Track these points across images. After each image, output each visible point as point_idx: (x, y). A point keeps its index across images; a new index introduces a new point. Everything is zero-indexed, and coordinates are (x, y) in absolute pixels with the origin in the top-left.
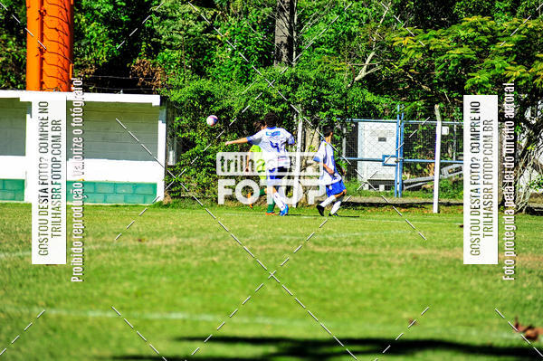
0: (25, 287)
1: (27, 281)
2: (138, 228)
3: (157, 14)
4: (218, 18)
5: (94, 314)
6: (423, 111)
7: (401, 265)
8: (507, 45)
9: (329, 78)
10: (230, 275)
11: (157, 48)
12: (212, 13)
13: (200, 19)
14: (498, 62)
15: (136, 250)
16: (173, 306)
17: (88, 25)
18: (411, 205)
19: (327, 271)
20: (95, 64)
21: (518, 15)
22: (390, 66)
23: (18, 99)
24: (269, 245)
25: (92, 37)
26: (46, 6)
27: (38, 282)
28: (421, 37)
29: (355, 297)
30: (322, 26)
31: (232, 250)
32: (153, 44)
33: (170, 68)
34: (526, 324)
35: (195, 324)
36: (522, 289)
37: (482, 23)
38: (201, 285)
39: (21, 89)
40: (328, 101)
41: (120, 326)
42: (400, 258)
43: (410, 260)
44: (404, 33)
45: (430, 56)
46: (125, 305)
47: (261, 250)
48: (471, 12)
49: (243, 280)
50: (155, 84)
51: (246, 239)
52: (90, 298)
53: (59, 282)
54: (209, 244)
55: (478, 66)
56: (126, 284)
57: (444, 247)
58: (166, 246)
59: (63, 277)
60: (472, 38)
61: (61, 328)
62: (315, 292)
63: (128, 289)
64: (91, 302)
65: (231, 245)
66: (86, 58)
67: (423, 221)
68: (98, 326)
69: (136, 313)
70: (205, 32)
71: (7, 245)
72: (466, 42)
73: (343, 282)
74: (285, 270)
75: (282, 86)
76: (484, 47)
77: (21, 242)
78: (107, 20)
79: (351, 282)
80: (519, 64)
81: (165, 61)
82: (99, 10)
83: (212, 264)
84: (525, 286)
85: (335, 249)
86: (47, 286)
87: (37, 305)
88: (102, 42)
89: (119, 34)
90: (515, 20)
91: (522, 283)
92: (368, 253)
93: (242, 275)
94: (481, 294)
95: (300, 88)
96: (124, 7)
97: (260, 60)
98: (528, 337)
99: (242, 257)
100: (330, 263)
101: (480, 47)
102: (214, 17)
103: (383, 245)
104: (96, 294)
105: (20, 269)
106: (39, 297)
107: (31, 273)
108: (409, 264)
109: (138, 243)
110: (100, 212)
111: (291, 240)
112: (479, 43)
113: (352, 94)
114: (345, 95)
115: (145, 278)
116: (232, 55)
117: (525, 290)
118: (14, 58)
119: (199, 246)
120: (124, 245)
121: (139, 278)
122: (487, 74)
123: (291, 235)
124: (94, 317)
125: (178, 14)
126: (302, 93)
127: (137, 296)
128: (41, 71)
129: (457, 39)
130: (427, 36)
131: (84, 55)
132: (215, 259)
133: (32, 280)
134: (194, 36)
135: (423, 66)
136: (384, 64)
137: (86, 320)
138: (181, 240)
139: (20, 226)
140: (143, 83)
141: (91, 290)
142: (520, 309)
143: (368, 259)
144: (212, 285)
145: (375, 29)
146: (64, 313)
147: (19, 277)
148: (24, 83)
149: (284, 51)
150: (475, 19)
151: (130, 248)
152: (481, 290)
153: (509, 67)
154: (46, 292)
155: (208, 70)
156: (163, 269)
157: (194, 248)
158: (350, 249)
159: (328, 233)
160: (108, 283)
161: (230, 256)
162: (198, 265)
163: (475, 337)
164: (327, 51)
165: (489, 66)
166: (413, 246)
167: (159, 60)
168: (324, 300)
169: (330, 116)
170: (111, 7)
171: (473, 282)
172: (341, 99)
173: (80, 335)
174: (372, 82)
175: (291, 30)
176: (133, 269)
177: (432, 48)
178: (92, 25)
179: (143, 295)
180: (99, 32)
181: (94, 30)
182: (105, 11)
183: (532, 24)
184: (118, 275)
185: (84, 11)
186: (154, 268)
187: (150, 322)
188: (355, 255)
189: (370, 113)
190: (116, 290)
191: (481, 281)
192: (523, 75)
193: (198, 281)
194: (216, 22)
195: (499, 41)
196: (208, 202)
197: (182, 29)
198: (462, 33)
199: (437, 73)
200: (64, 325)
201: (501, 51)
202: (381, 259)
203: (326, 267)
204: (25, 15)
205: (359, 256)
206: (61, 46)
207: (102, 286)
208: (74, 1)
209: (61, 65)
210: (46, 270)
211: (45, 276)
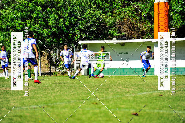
0: (152, 103)
1: (153, 101)
17: (174, 15)
20: (177, 28)
23: (151, 41)
25: (175, 19)
26: (160, 10)
27: (156, 101)
39: (152, 38)
41: (184, 116)
53: (163, 101)
59: (165, 100)
64: (175, 108)
66: (174, 26)
71: (147, 90)
77: (152, 88)
78: (180, 13)
82: (178, 10)
86: (160, 103)
87: (156, 109)
88: (179, 20)
104: (176, 105)
105: (151, 97)
106: (157, 106)
107: (155, 99)
110: (179, 78)
118: (150, 28)
124: (175, 113)
131: (173, 25)
133: (155, 101)
137: (172, 114)
139: (152, 83)
141: (174, 104)
146: (165, 112)
147: (151, 100)
148: (153, 36)
160: (180, 101)
170: (182, 9)
173: (170, 119)
178: (176, 15)
180: (178, 17)
181: (176, 17)
182: (180, 10)
184: (184, 99)
185: (173, 11)
190: (182, 104)
200: (165, 116)
204: (153, 14)
206: (165, 23)
207: (178, 102)
208: (169, 8)
209: (165, 29)
210: (159, 97)
211: (159, 99)
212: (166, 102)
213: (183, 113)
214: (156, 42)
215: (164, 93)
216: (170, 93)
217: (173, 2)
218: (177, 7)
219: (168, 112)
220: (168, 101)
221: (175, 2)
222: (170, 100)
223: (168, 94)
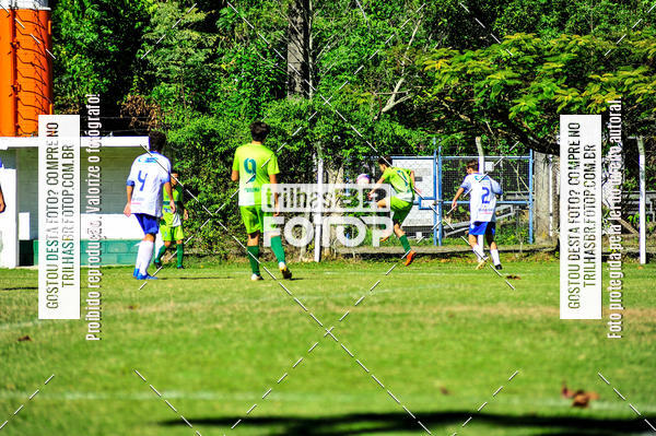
2: (130, 293)
3: (150, 42)
4: (222, 44)
5: (72, 397)
6: (463, 145)
7: (435, 325)
8: (555, 65)
9: (352, 111)
10: (236, 344)
11: (151, 82)
12: (214, 38)
13: (200, 46)
14: (547, 85)
15: (126, 319)
16: (166, 384)
17: (70, 57)
18: (453, 254)
19: (348, 336)
20: (79, 103)
21: (567, 30)
22: (423, 95)
24: (283, 308)
25: (74, 71)
26: (19, 37)
27: (7, 361)
28: (456, 59)
29: (380, 365)
30: (343, 50)
31: (237, 315)
32: (147, 77)
33: (167, 105)
34: (576, 389)
35: (191, 403)
36: (574, 348)
37: (526, 41)
38: (200, 357)
40: (351, 136)
41: (102, 409)
42: (434, 316)
43: (445, 319)
44: (437, 55)
45: (468, 81)
46: (110, 385)
47: (273, 314)
48: (512, 29)
49: (249, 350)
50: (150, 123)
51: (257, 302)
52: (69, 379)
53: (32, 360)
54: (213, 309)
55: (523, 90)
56: (112, 360)
57: (486, 302)
58: (162, 313)
59: (38, 353)
60: (516, 59)
61: (33, 415)
62: (334, 361)
63: (114, 366)
64: (71, 383)
65: (238, 309)
66: (68, 97)
67: (466, 272)
68: (76, 410)
69: (122, 394)
70: (207, 61)
72: (508, 63)
73: (368, 348)
74: (300, 336)
75: (298, 122)
76: (530, 69)
78: (92, 52)
79: (376, 348)
80: (569, 87)
81: (161, 97)
82: (82, 40)
83: (215, 332)
84: (577, 344)
85: (359, 309)
86: (18, 366)
87: (5, 388)
88: (88, 76)
89: (106, 67)
90: (564, 37)
91: (574, 341)
92: (398, 312)
93: (249, 343)
94: (527, 355)
95: (319, 123)
96: (111, 35)
97: (271, 91)
98: (577, 404)
99: (250, 323)
100: (353, 326)
101: (524, 69)
102: (216, 43)
103: (416, 303)
104: (75, 372)
106: (9, 379)
108: (444, 324)
109: (128, 311)
111: (309, 300)
112: (524, 65)
113: (379, 127)
114: (371, 129)
115: (135, 352)
116: (240, 87)
117: (577, 348)
119: (200, 311)
120: (112, 314)
121: (128, 351)
122: (534, 100)
123: (310, 294)
124: (73, 401)
125: (175, 41)
126: (321, 129)
127: (124, 373)
128: (16, 114)
129: (498, 61)
130: (463, 57)
131: (65, 94)
132: (219, 326)
134: (194, 67)
135: (460, 93)
136: (415, 91)
137: (62, 404)
138: (179, 305)
140: (136, 124)
141: (69, 369)
142: (570, 371)
143: (398, 319)
144: (214, 357)
145: (403, 51)
149: (298, 80)
150: (517, 36)
151: (118, 317)
152: (526, 351)
153: (559, 91)
154: (16, 372)
155: (213, 105)
156: (157, 341)
157: (194, 314)
158: (377, 309)
159: (353, 290)
160: (91, 358)
161: (236, 322)
162: (198, 334)
163: (517, 407)
164: (350, 78)
165: (536, 90)
166: (451, 304)
167: (154, 96)
168: (344, 370)
169: (355, 153)
170: (95, 37)
171: (518, 342)
172: (366, 133)
173: (54, 422)
174: (402, 113)
175: (306, 56)
176: (121, 342)
177: (469, 72)
178: (75, 58)
179: (130, 372)
180: (83, 65)
181: (77, 64)
182: (89, 41)
183: (583, 40)
184: (103, 349)
185: (64, 42)
186: (146, 339)
187: (138, 403)
188: (382, 316)
189: (401, 149)
190: (99, 368)
191: (527, 340)
192: (576, 100)
193: (197, 353)
194: (219, 49)
195: (546, 61)
196: (216, 260)
197: (179, 59)
198: (504, 53)
199: (477, 100)
200: (36, 411)
201: (549, 73)
202: (412, 318)
203: (348, 331)
205: (388, 316)
206: (39, 84)
207: (84, 363)
208: (53, 31)
209: (39, 106)
210: (17, 346)
211: (18, 352)
212: (43, 363)
213: (102, 400)
214: (5, 148)
215: (36, 332)
216: (55, 330)
217: (66, 9)
218: (78, 29)
219: (47, 398)
220: (50, 357)
221: (73, 12)
222: (56, 356)
223: (50, 333)
